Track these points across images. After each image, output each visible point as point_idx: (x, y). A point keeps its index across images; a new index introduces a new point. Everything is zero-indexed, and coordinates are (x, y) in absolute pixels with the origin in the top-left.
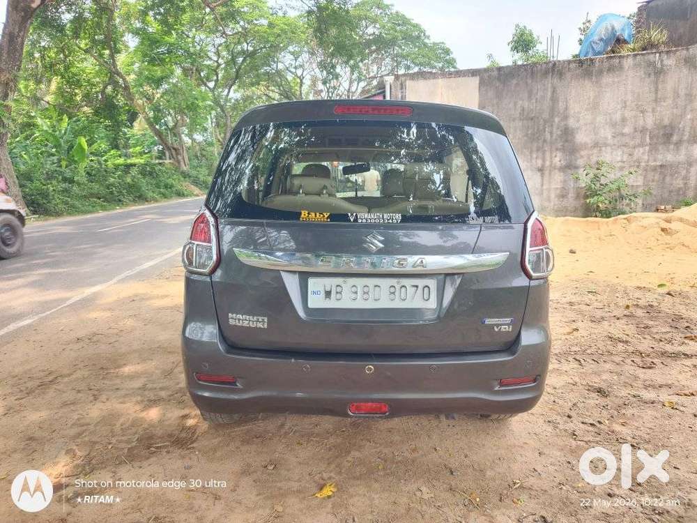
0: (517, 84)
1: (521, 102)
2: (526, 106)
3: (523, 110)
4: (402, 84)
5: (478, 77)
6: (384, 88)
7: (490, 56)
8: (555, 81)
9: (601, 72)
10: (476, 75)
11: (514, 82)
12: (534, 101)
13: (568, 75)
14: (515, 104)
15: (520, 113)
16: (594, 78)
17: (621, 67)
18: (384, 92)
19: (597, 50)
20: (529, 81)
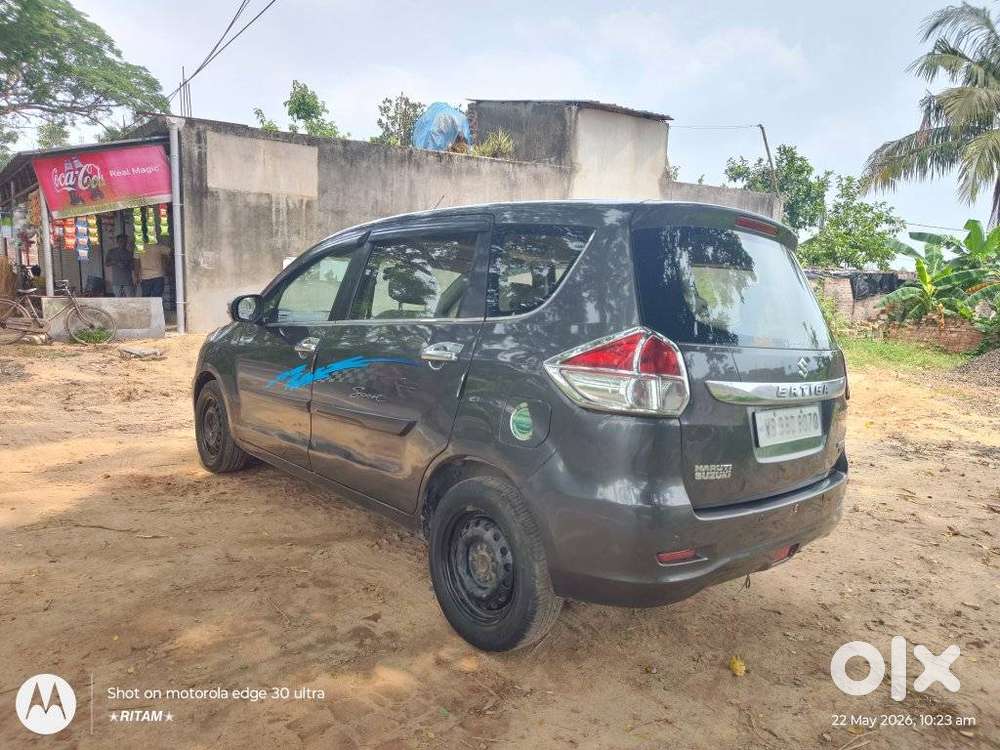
0: (369, 168)
1: (373, 192)
2: (379, 198)
3: (376, 202)
4: (199, 135)
5: (316, 149)
6: (168, 134)
7: (259, 113)
8: (413, 172)
9: (460, 172)
10: (314, 145)
11: (365, 164)
12: (389, 194)
13: (427, 169)
14: (366, 193)
15: (372, 207)
16: (453, 177)
17: (479, 172)
18: (168, 140)
19: (438, 144)
20: (383, 166)
